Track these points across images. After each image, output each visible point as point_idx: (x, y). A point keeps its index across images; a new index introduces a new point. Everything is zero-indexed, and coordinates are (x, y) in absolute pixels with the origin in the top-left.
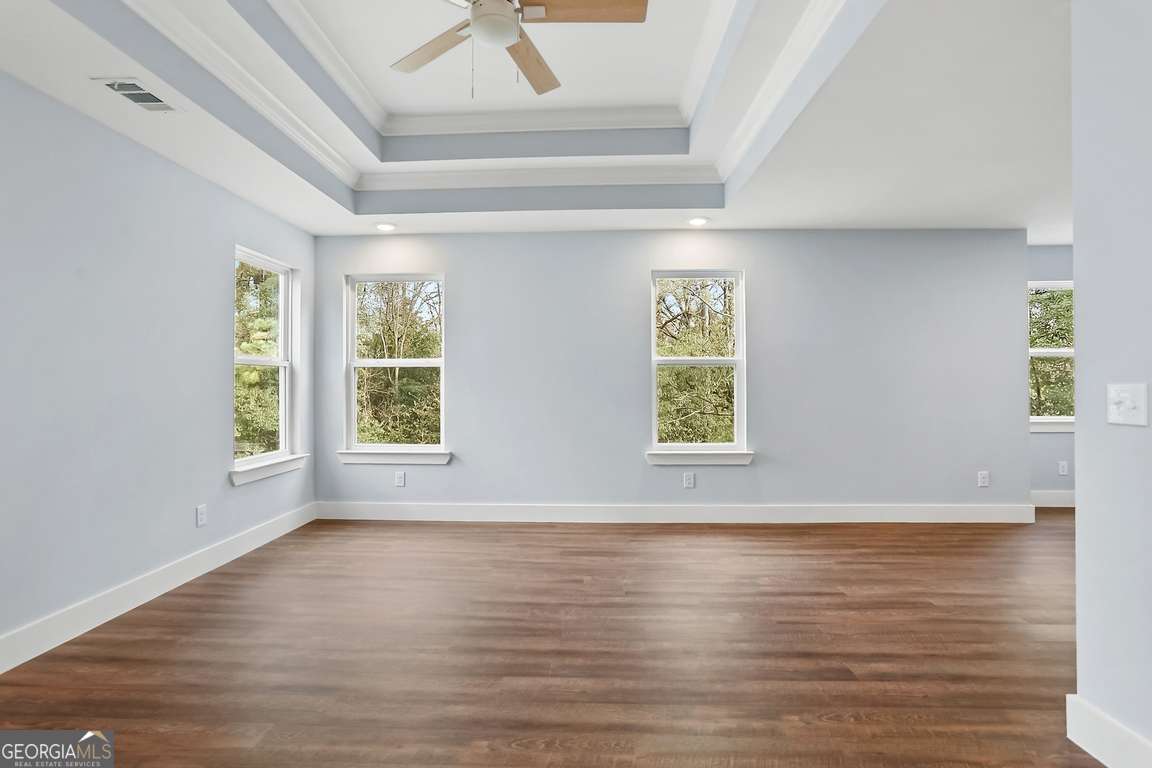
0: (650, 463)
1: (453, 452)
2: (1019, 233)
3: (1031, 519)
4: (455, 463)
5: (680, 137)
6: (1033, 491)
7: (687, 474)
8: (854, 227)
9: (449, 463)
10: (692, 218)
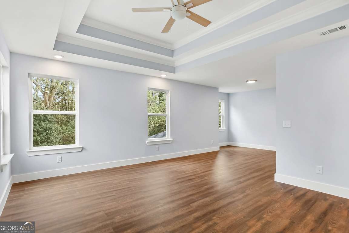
0: (147, 144)
1: (84, 147)
2: (217, 89)
3: (218, 149)
4: (84, 151)
5: (171, 53)
6: (219, 143)
7: (156, 147)
8: (189, 82)
9: (81, 151)
10: (162, 74)
